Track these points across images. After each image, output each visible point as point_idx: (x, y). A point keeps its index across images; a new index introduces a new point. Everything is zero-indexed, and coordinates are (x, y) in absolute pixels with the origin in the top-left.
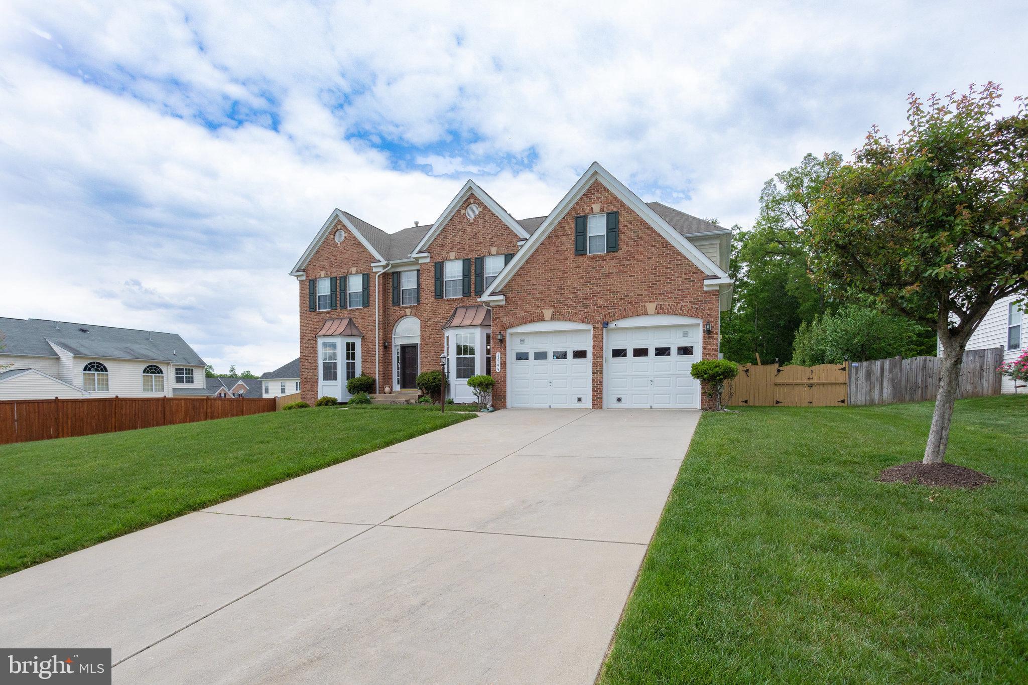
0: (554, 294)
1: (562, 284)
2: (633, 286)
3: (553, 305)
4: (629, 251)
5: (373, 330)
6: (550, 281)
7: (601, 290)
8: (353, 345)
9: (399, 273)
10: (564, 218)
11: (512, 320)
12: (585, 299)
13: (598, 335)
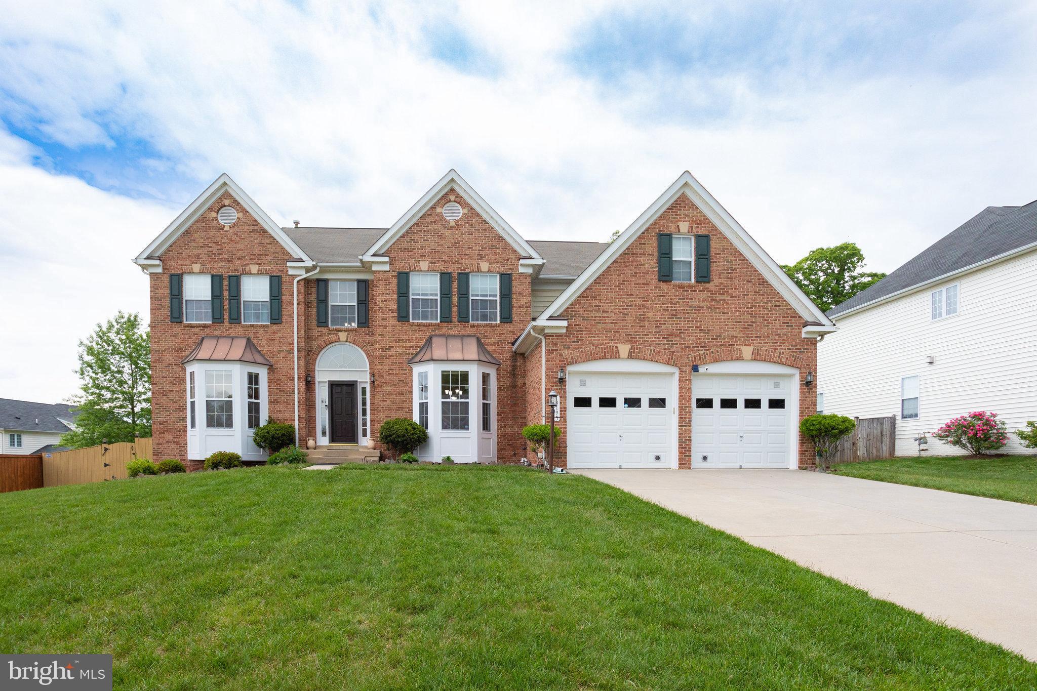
0: (632, 326)
1: (642, 315)
2: (727, 325)
3: (631, 339)
4: (722, 283)
6: (626, 309)
7: (690, 327)
10: (643, 233)
11: (575, 354)
12: (670, 335)
13: (686, 380)
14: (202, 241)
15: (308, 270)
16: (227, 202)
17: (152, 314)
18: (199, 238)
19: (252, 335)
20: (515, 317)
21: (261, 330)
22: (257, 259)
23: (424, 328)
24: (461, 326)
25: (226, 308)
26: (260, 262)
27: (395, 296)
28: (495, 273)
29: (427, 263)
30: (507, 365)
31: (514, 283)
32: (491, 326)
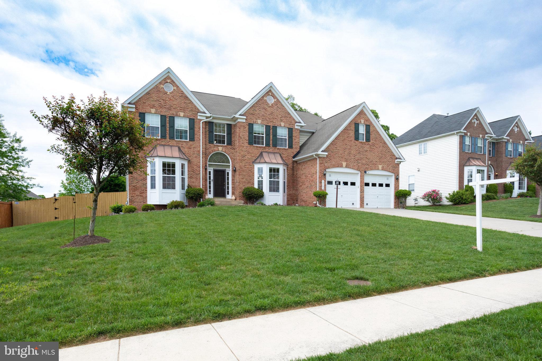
1: (350, 152)
2: (374, 157)
3: (346, 161)
4: (373, 143)
5: (198, 157)
6: (345, 149)
8: (184, 165)
9: (212, 123)
12: (358, 160)
13: (362, 176)
14: (156, 98)
15: (207, 117)
16: (169, 81)
18: (154, 96)
19: (180, 146)
20: (294, 146)
21: (184, 144)
22: (183, 110)
23: (259, 148)
24: (273, 148)
25: (168, 131)
26: (185, 111)
27: (247, 134)
29: (260, 120)
30: (290, 166)
31: (293, 132)
32: (285, 149)
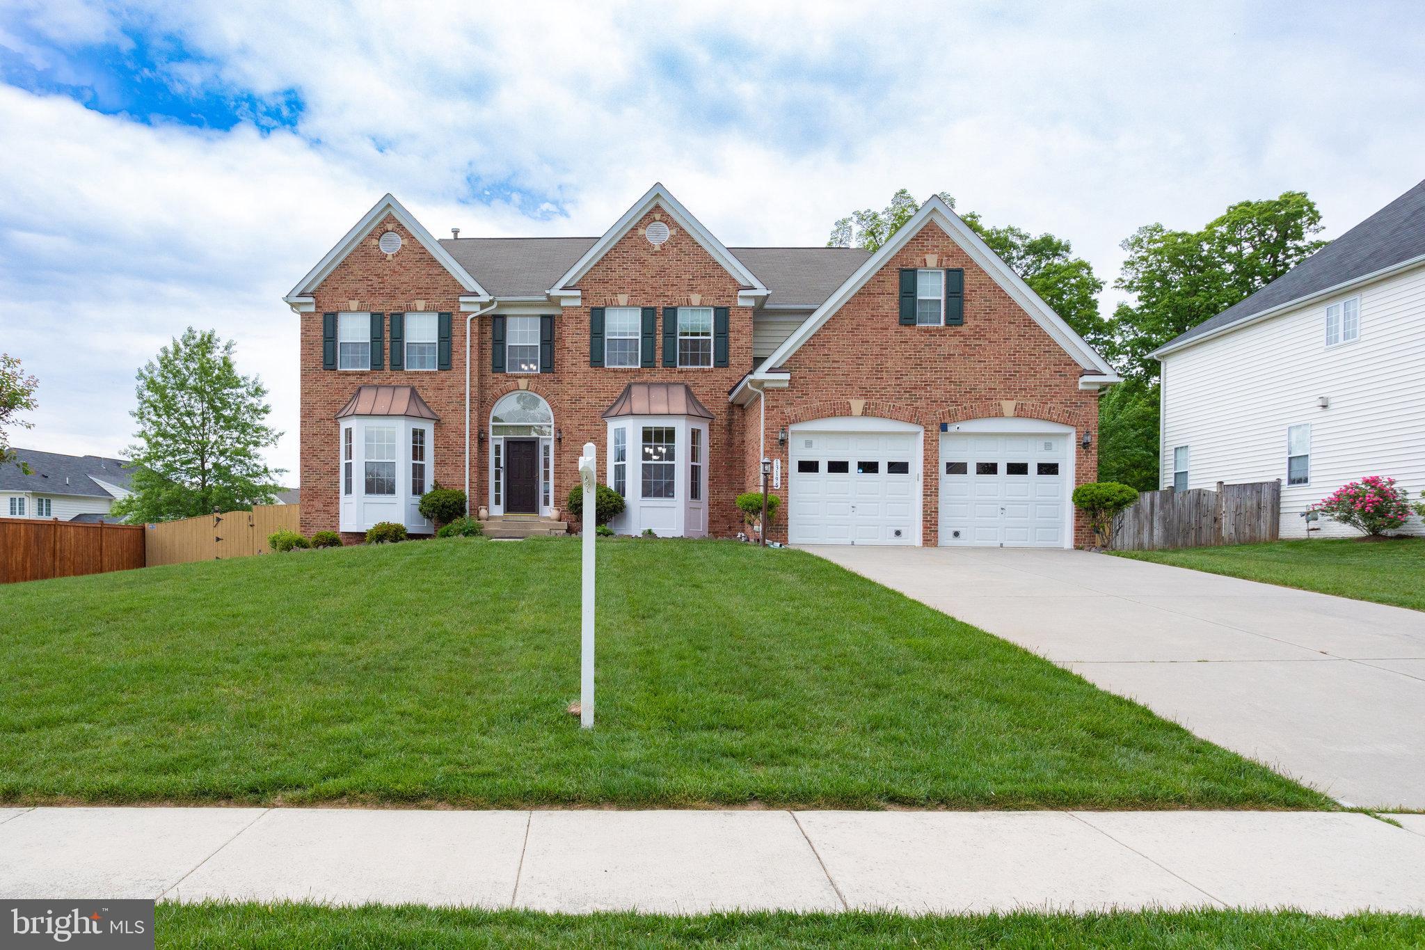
0: (867, 378)
1: (879, 365)
2: (983, 375)
3: (865, 393)
4: (978, 326)
5: (459, 409)
6: (860, 358)
7: (938, 378)
8: (422, 433)
9: (503, 317)
10: (882, 269)
11: (799, 411)
12: (913, 388)
13: (932, 441)
14: (361, 273)
15: (483, 305)
16: (390, 227)
17: (302, 360)
18: (358, 270)
19: (416, 384)
20: (732, 360)
21: (427, 378)
22: (424, 293)
23: (621, 375)
24: (666, 372)
25: (387, 352)
26: (427, 296)
27: (587, 337)
28: (709, 306)
29: (626, 296)
30: (722, 419)
31: (731, 319)
32: (703, 371)
